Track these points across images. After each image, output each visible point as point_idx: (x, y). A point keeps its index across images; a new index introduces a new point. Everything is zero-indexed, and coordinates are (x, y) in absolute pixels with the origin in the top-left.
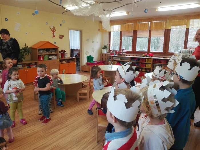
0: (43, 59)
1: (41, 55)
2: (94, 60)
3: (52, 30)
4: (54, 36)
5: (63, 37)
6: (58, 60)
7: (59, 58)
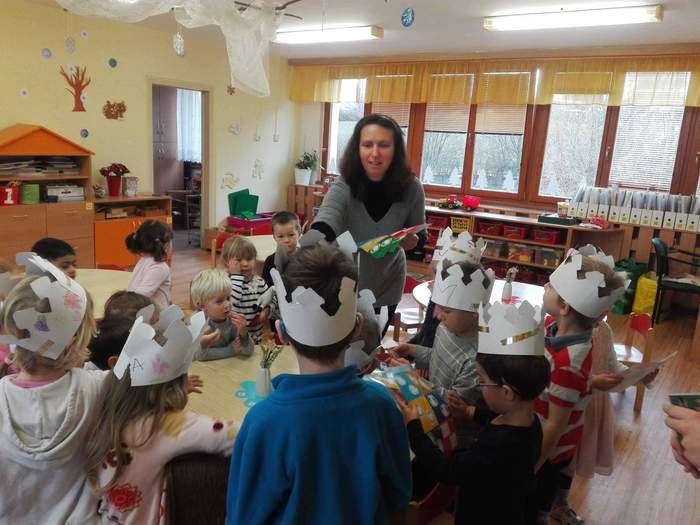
0: (18, 197)
1: (7, 182)
2: (262, 208)
3: (71, 83)
4: (79, 107)
5: (124, 110)
6: (90, 206)
7: (98, 197)
